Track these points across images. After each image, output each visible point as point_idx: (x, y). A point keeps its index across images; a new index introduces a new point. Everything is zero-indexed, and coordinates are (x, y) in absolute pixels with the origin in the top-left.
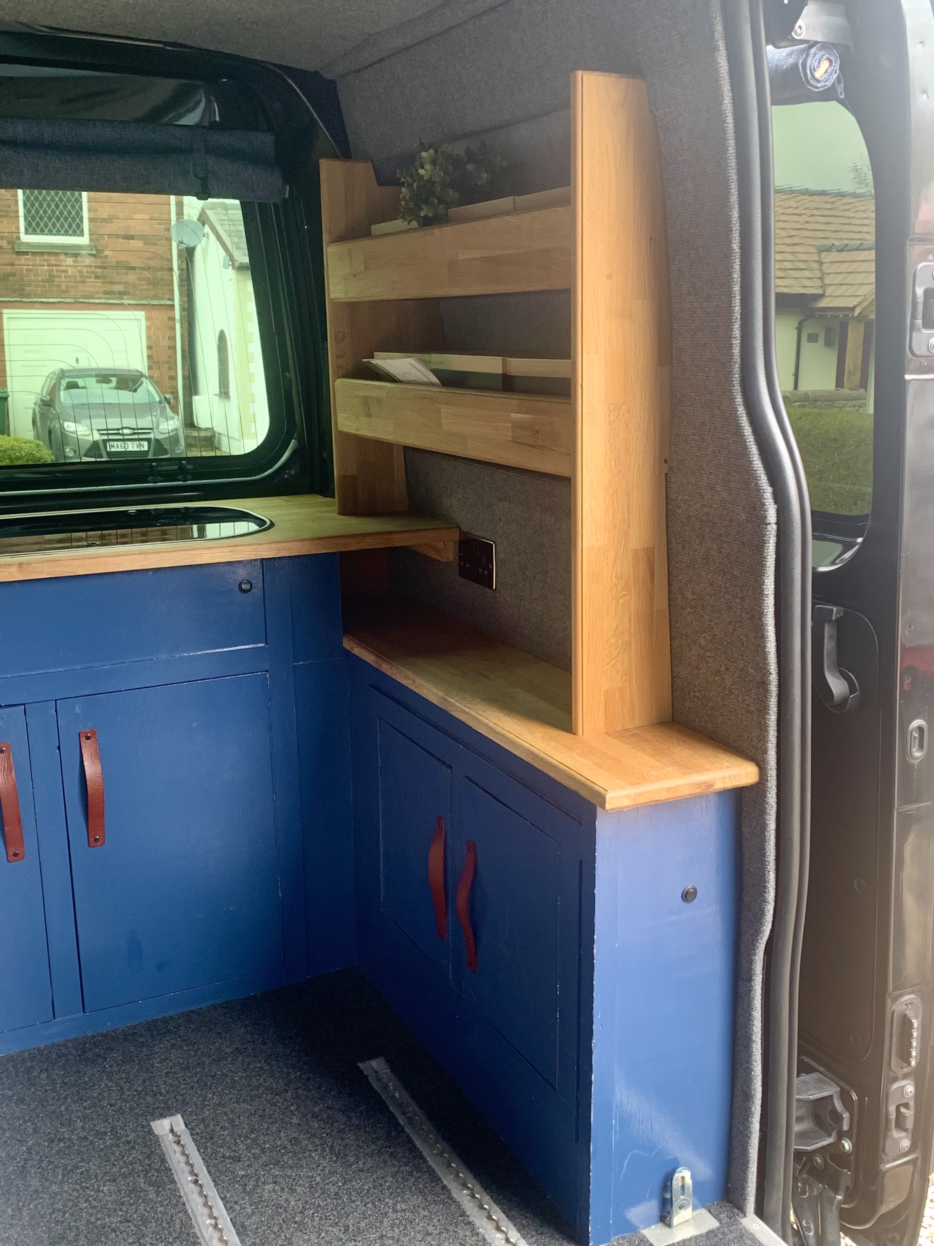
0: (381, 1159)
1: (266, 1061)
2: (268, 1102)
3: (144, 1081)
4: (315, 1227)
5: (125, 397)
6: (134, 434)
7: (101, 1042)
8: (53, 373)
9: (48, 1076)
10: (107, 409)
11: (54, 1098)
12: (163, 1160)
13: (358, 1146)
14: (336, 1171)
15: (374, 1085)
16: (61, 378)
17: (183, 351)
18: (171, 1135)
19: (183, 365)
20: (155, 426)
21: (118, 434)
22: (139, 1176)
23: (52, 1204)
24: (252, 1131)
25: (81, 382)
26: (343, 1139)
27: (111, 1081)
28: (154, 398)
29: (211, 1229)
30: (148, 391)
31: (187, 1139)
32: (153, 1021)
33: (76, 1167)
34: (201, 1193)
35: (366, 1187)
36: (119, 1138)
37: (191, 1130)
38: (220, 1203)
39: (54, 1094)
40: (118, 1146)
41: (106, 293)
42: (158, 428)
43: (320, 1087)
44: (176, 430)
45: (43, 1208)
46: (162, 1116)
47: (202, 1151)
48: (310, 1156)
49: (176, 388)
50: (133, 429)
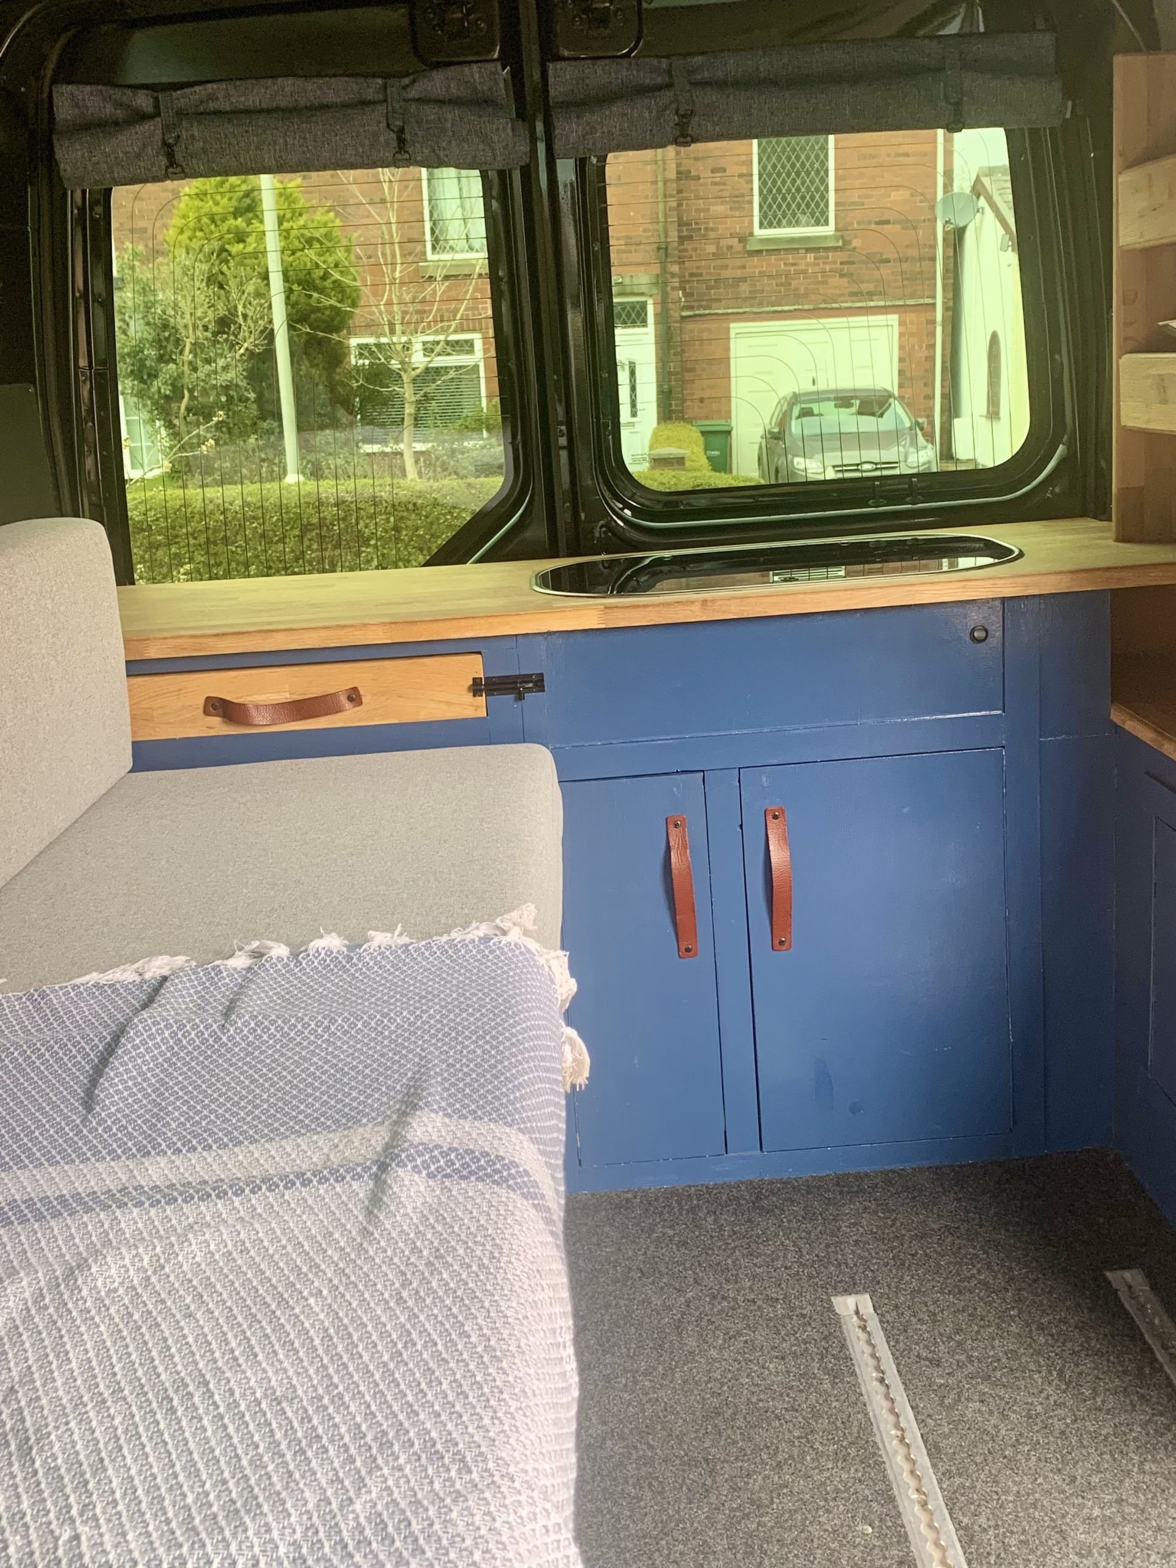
0: (1128, 1401)
1: (982, 1248)
2: (981, 1299)
3: (828, 1246)
4: (1030, 1468)
5: (868, 424)
6: (877, 469)
7: (779, 1190)
8: (785, 398)
9: (715, 1221)
10: (843, 439)
11: (720, 1248)
12: (843, 1347)
13: (1098, 1378)
14: (1064, 1404)
15: (1127, 1306)
16: (794, 404)
17: (943, 362)
18: (855, 1319)
19: (943, 380)
20: (902, 459)
21: (857, 470)
22: (813, 1359)
23: (709, 1371)
24: (959, 1331)
25: (815, 408)
26: (1077, 1365)
27: (788, 1238)
28: (902, 422)
29: (895, 1442)
30: (898, 415)
31: (874, 1324)
32: (844, 1175)
33: (740, 1334)
34: (887, 1396)
35: (1104, 1432)
36: (793, 1309)
37: (881, 1316)
38: (910, 1414)
39: (720, 1243)
40: (790, 1318)
41: (853, 294)
42: (906, 461)
43: (1050, 1293)
44: (929, 462)
45: (698, 1373)
46: (846, 1292)
47: (892, 1344)
48: (1031, 1377)
49: (932, 409)
50: (876, 464)
